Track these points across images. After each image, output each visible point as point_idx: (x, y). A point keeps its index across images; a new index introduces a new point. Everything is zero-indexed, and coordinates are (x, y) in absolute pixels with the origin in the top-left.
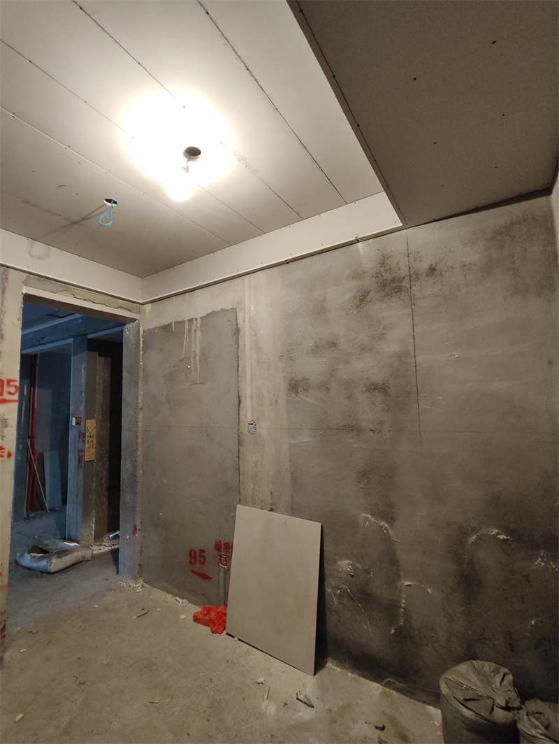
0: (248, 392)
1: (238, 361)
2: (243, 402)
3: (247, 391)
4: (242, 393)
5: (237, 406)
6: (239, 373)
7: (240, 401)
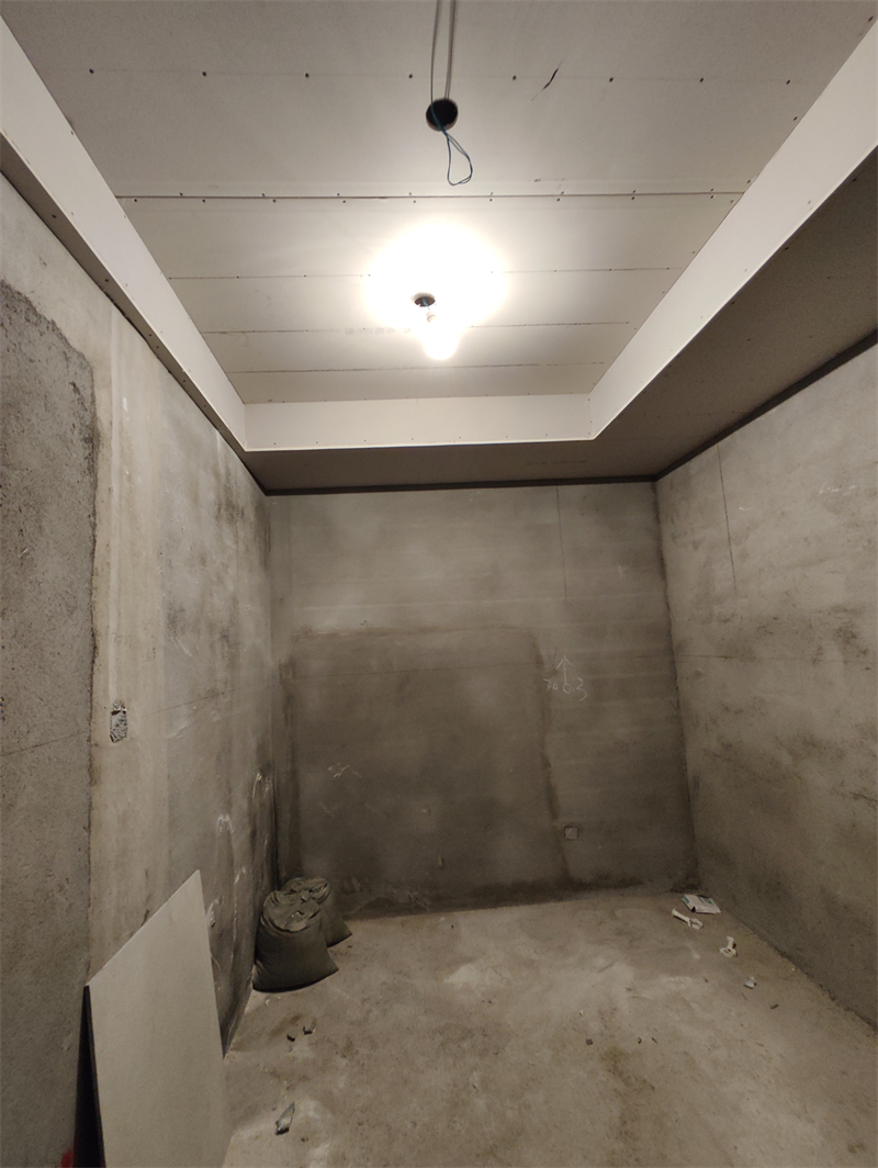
0: (113, 625)
1: (94, 526)
2: (100, 650)
3: (110, 622)
4: (100, 624)
5: (89, 662)
6: (95, 564)
7: (95, 648)
